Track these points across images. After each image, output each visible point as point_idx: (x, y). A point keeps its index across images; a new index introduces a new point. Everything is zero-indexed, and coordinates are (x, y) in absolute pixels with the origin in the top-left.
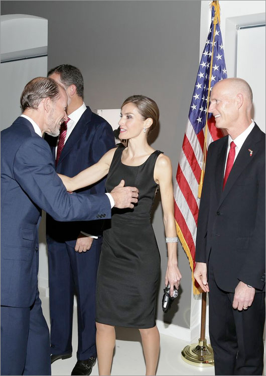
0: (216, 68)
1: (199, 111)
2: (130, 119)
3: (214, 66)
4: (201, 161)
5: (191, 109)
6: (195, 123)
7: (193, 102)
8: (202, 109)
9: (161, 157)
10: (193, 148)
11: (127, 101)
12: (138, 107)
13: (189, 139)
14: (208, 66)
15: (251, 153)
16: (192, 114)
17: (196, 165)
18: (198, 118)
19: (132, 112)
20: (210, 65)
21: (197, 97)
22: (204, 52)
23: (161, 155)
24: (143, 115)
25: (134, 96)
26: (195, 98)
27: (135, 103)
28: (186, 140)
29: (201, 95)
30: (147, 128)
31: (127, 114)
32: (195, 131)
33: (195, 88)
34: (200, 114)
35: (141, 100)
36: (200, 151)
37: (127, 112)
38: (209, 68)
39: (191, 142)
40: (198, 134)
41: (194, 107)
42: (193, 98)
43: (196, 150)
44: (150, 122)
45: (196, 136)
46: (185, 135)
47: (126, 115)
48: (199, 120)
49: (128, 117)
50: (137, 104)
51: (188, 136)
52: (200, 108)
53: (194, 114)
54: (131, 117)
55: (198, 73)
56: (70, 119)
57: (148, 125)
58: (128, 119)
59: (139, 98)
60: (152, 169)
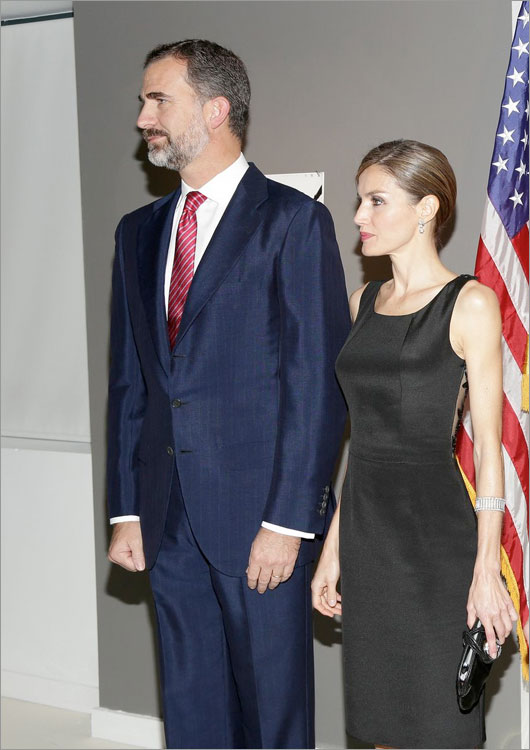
1: (516, 174)
2: (381, 207)
4: (525, 311)
5: (493, 169)
6: (506, 207)
7: (498, 149)
8: (521, 170)
10: (504, 276)
11: (367, 161)
12: (393, 173)
13: (491, 252)
16: (497, 182)
17: (513, 322)
18: (512, 194)
19: (383, 189)
21: (507, 136)
22: (521, 14)
23: (471, 284)
24: (410, 191)
25: (382, 147)
26: (502, 139)
27: (387, 163)
28: (483, 254)
29: (518, 131)
30: (426, 220)
31: (372, 193)
32: (507, 230)
33: (502, 112)
34: (518, 183)
35: (401, 154)
36: (522, 284)
37: (369, 189)
39: (496, 259)
40: (514, 237)
41: (501, 164)
42: (498, 141)
43: (513, 281)
44: (431, 204)
45: (510, 245)
46: (481, 243)
47: (370, 197)
48: (517, 199)
49: (376, 200)
50: (391, 165)
51: (489, 244)
52: (518, 165)
53: (503, 184)
54: (383, 200)
55: (509, 71)
56: (205, 198)
57: (429, 212)
58: (376, 205)
59: (396, 150)
60: (444, 320)
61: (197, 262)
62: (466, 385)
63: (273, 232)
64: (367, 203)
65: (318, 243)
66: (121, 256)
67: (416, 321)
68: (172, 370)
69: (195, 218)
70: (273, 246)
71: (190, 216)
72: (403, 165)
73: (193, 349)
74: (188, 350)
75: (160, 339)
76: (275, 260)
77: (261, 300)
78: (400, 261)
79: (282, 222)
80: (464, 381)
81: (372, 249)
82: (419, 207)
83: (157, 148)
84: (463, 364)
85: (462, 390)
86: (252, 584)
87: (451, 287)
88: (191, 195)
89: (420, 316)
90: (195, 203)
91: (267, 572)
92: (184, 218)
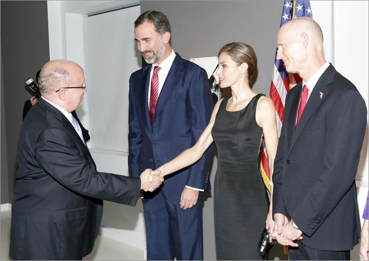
0: (300, 8)
2: (226, 68)
3: (298, 6)
9: (262, 99)
12: (230, 55)
13: (276, 85)
14: (291, 6)
15: (321, 96)
20: (293, 6)
23: (262, 97)
27: (228, 51)
28: (273, 87)
30: (243, 73)
31: (222, 63)
35: (233, 47)
37: (222, 61)
38: (292, 9)
40: (284, 80)
44: (245, 66)
46: (272, 82)
49: (224, 66)
51: (275, 82)
54: (226, 66)
55: (283, 14)
56: (161, 68)
57: (244, 69)
58: (224, 67)
59: (232, 46)
60: (253, 112)
61: (159, 93)
62: (263, 137)
63: (186, 80)
64: (221, 67)
65: (202, 83)
66: (132, 89)
67: (242, 113)
68: (152, 132)
69: (157, 76)
70: (186, 85)
71: (156, 76)
72: (234, 51)
73: (160, 124)
74: (158, 124)
75: (147, 120)
76: (187, 90)
77: (183, 105)
78: (234, 89)
79: (189, 76)
80: (262, 136)
81: (224, 85)
82: (240, 68)
83: (150, 58)
84: (262, 129)
85: (262, 139)
86: (181, 207)
87: (255, 99)
88: (156, 67)
89: (244, 111)
90: (157, 70)
91: (188, 203)
92: (153, 76)
